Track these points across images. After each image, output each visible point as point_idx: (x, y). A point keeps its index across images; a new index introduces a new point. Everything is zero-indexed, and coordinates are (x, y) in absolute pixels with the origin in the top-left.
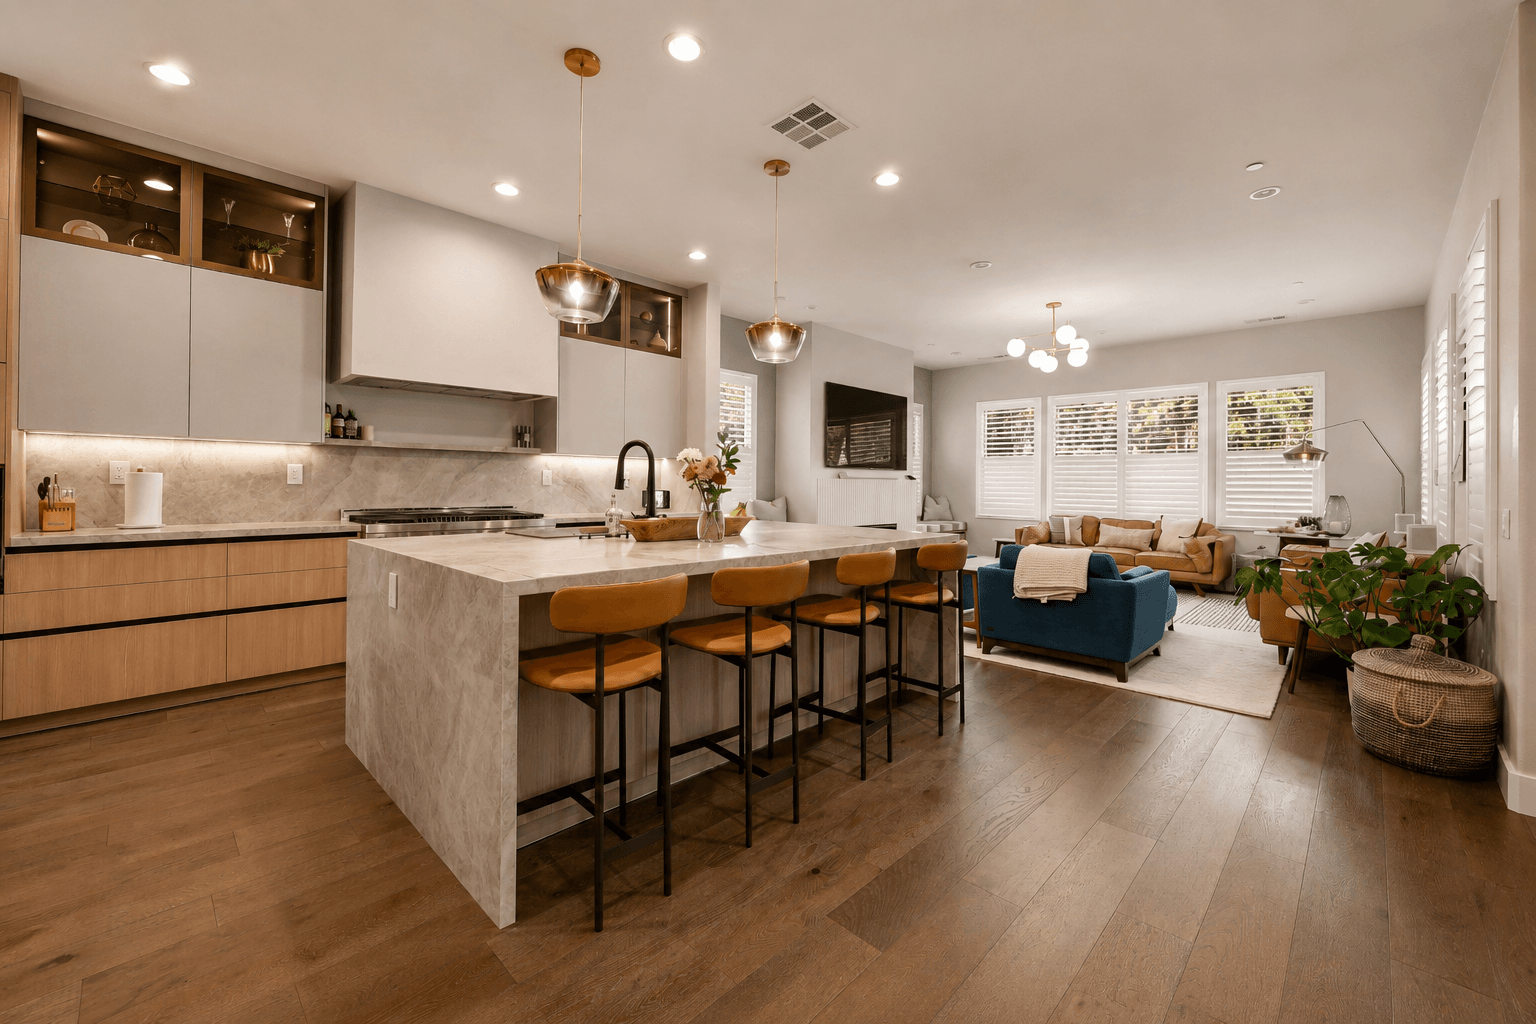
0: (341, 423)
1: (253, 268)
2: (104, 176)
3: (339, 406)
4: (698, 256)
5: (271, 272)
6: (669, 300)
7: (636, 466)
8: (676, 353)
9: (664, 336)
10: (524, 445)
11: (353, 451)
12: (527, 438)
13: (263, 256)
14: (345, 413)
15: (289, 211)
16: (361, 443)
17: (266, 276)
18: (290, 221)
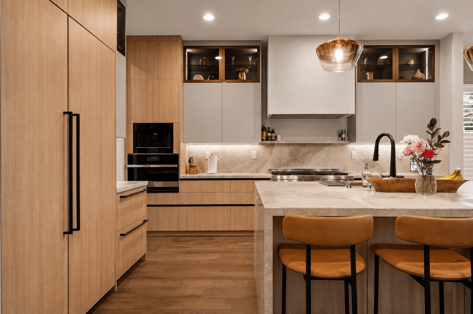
0: (269, 134)
1: (239, 79)
2: (202, 59)
3: (269, 128)
4: (442, 16)
5: (245, 79)
6: (426, 49)
7: (385, 148)
8: (432, 80)
9: (423, 71)
10: (342, 139)
11: (273, 145)
12: (344, 136)
13: (242, 73)
14: (271, 131)
15: (250, 55)
16: (276, 142)
17: (243, 81)
18: (251, 58)
